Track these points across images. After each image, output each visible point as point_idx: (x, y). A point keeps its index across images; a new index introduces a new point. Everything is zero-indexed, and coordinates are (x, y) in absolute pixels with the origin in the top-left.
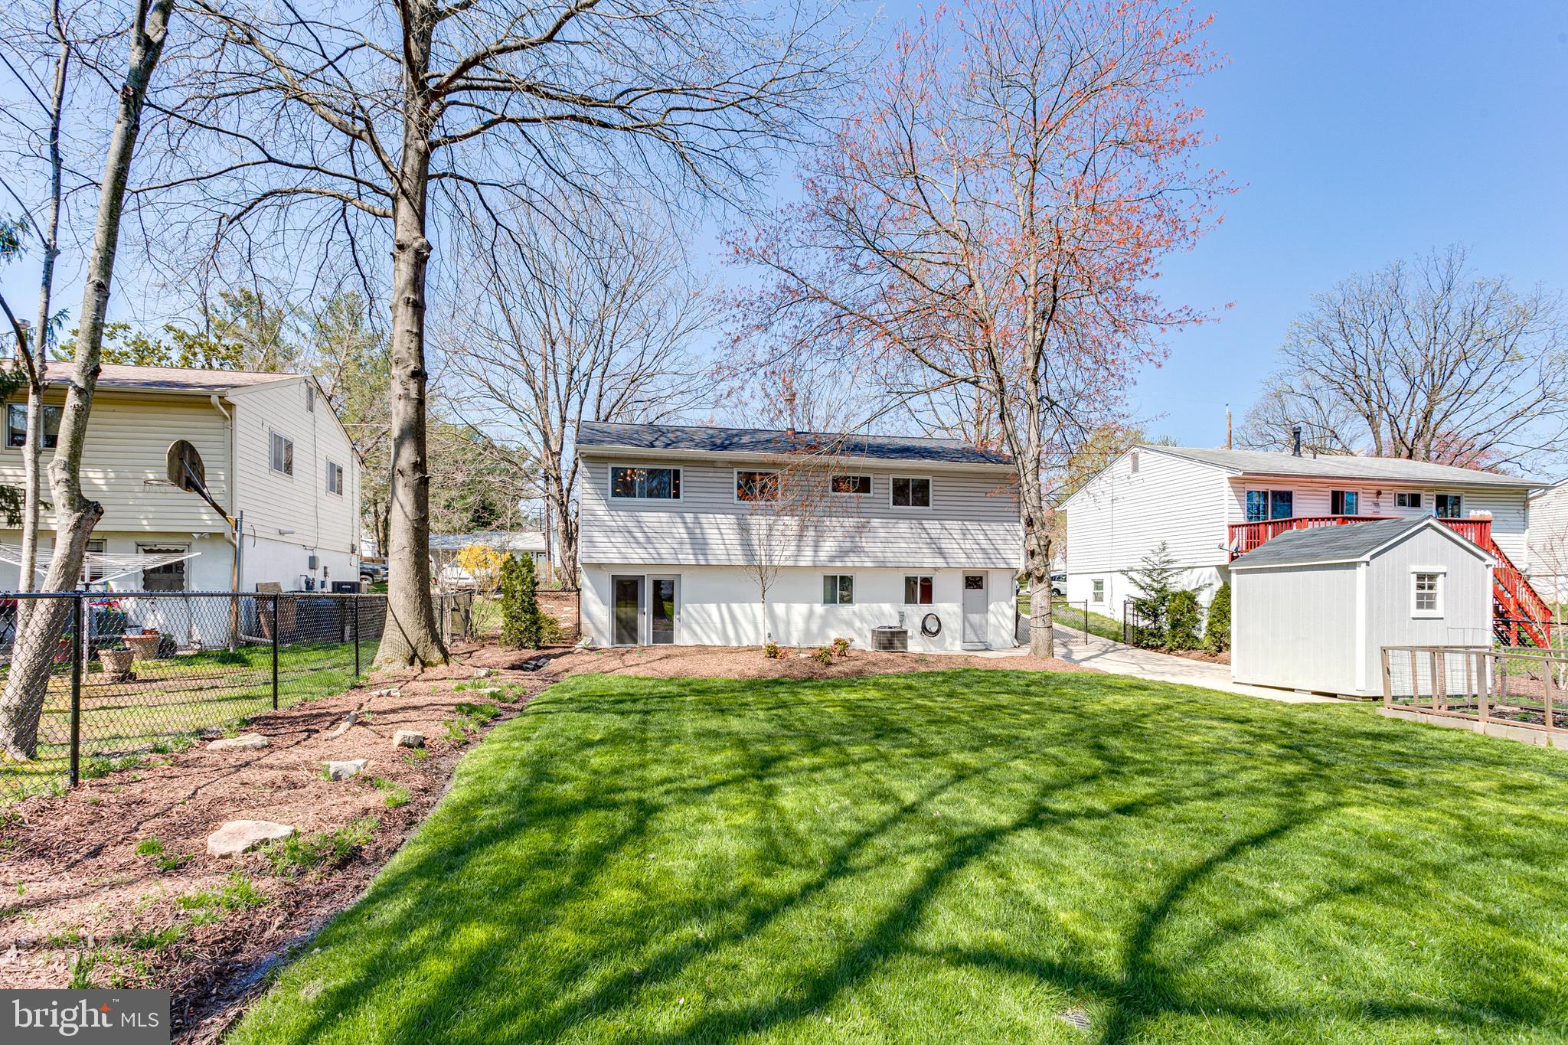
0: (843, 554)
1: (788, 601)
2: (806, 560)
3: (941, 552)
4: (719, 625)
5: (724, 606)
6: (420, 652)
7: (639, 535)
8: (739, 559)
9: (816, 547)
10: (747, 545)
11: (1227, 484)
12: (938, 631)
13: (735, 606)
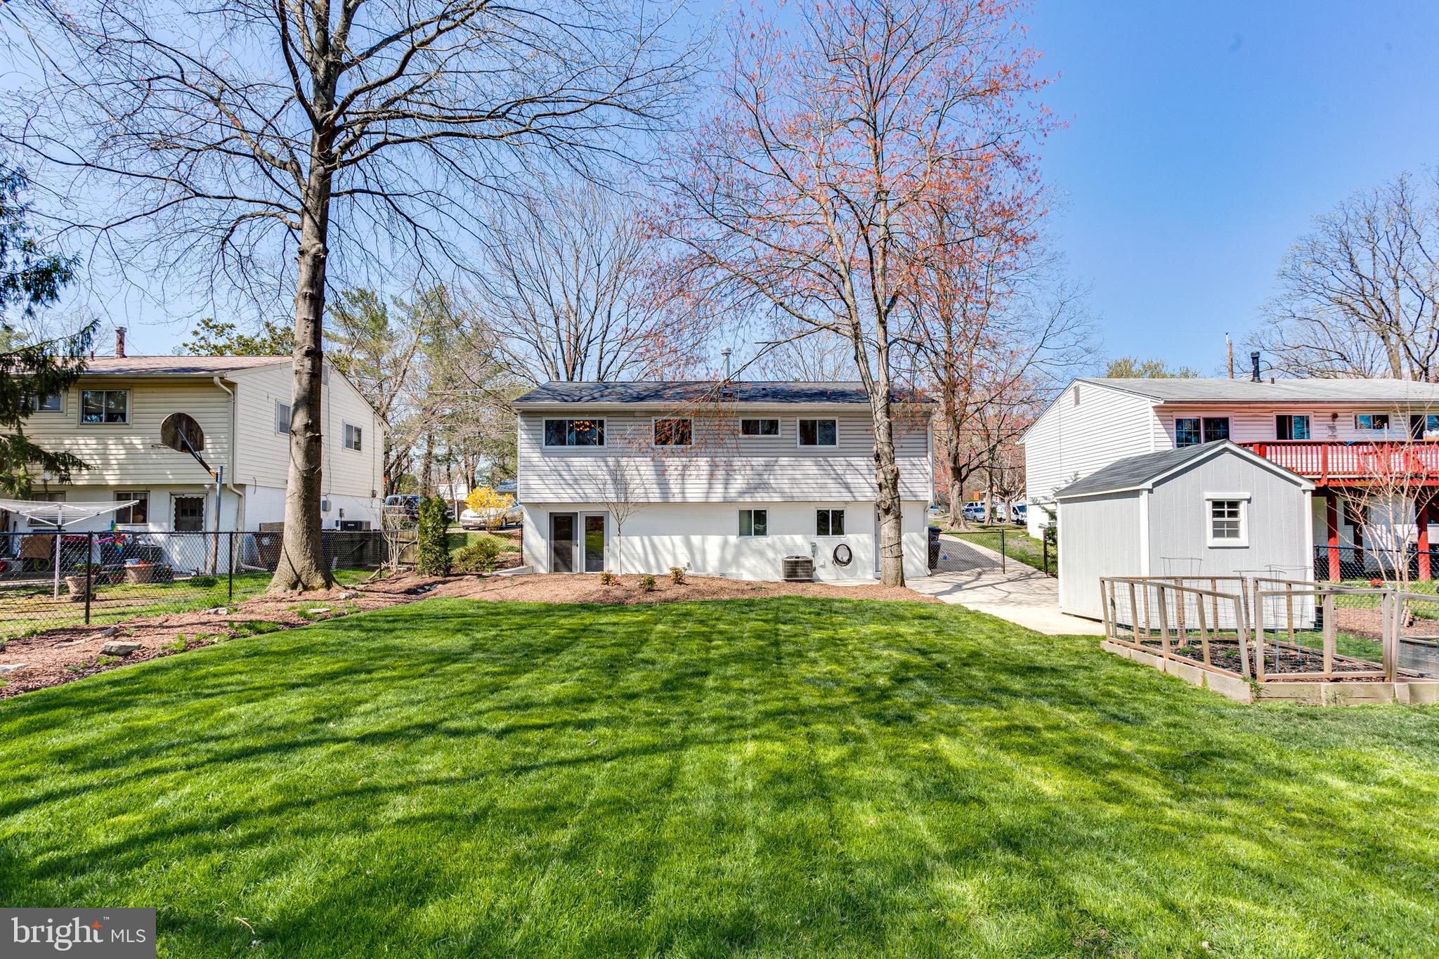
0: (751, 489)
1: (704, 533)
2: (717, 495)
3: (847, 487)
4: (642, 555)
5: (646, 539)
6: (303, 578)
7: (567, 477)
8: (655, 496)
9: (726, 484)
10: (663, 485)
11: (1152, 412)
12: (849, 560)
13: (655, 538)
